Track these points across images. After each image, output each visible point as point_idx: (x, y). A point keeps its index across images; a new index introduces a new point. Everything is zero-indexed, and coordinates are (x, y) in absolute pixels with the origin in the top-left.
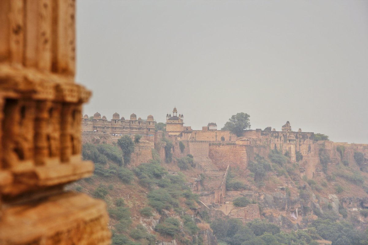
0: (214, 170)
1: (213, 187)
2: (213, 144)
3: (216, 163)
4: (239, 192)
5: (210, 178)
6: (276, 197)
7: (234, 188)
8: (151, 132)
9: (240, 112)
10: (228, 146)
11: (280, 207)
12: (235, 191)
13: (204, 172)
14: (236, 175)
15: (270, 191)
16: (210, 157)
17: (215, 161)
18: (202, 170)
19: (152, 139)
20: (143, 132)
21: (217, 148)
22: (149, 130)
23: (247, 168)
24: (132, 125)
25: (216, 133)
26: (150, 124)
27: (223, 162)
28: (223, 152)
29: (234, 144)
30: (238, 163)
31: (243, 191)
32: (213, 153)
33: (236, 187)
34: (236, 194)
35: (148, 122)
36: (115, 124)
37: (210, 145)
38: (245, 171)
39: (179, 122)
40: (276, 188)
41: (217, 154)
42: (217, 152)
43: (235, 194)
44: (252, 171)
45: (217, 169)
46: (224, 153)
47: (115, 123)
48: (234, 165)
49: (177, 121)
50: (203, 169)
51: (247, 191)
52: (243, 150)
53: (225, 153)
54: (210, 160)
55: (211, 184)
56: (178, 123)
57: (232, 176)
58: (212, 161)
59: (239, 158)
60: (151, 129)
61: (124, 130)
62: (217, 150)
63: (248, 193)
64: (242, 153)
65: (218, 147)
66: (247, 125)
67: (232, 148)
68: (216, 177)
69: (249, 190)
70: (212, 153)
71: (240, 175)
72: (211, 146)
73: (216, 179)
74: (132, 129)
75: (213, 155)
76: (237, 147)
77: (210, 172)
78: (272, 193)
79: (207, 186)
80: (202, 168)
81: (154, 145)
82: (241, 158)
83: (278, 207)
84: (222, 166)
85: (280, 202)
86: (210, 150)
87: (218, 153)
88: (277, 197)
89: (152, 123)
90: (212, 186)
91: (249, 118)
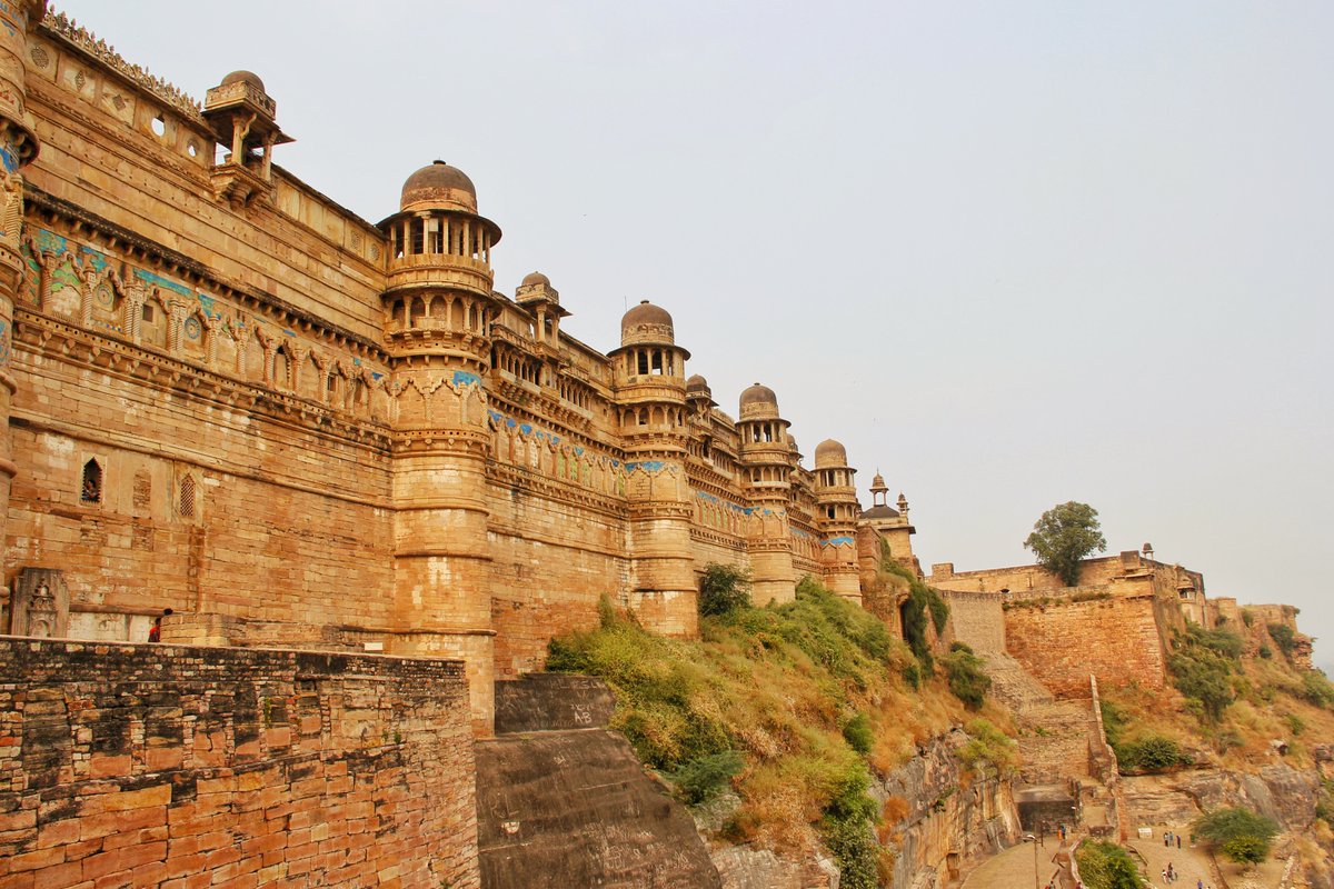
0: (1040, 701)
1: (1056, 767)
2: (1016, 603)
3: (1037, 673)
4: (1166, 781)
5: (1039, 731)
6: (1280, 784)
7: (1144, 767)
8: (842, 523)
9: (1064, 502)
10: (1079, 605)
11: (1299, 822)
12: (1148, 777)
13: (1013, 708)
14: (1136, 713)
15: (1251, 762)
16: (1011, 652)
17: (1035, 665)
18: (1003, 703)
19: (849, 559)
20: (808, 518)
21: (1036, 619)
22: (831, 514)
23: (1165, 682)
24: (758, 446)
25: (981, 580)
26: (832, 483)
27: (1067, 666)
28: (1062, 630)
29: (1101, 596)
30: (1130, 663)
31: (1180, 775)
32: (1023, 636)
33: (1158, 762)
34: (1156, 791)
35: (822, 472)
36: (641, 379)
37: (1006, 609)
38: (1163, 695)
39: (900, 522)
40: (1267, 746)
41: (1040, 638)
42: (1036, 632)
43: (1152, 790)
44: (1186, 691)
45: (1048, 694)
46: (1065, 633)
47: (643, 370)
48: (1114, 675)
49: (895, 520)
50: (1010, 698)
51: (1195, 773)
52: (1143, 616)
53: (1071, 634)
54: (1014, 662)
55: (1046, 753)
56: (897, 526)
57: (1120, 716)
58: (1021, 666)
59: (1130, 645)
60: (841, 505)
61: (710, 462)
62: (1036, 624)
63: (1204, 782)
64: (1141, 628)
65: (1036, 611)
66: (1096, 540)
67: (1098, 610)
68: (1063, 724)
69: (1202, 766)
70: (1017, 638)
71: (1149, 709)
72: (1011, 613)
73: (1066, 735)
74: (757, 473)
75: (1022, 645)
76: (1118, 606)
77: (1033, 706)
78: (1260, 770)
79: (1031, 764)
80: (1004, 694)
81: (859, 588)
82: (1140, 643)
83: (1292, 823)
84: (1064, 682)
85: (1298, 802)
86: (1009, 628)
87: (1043, 634)
88: (1282, 782)
89: (843, 474)
90: (1054, 763)
91: (1095, 517)
